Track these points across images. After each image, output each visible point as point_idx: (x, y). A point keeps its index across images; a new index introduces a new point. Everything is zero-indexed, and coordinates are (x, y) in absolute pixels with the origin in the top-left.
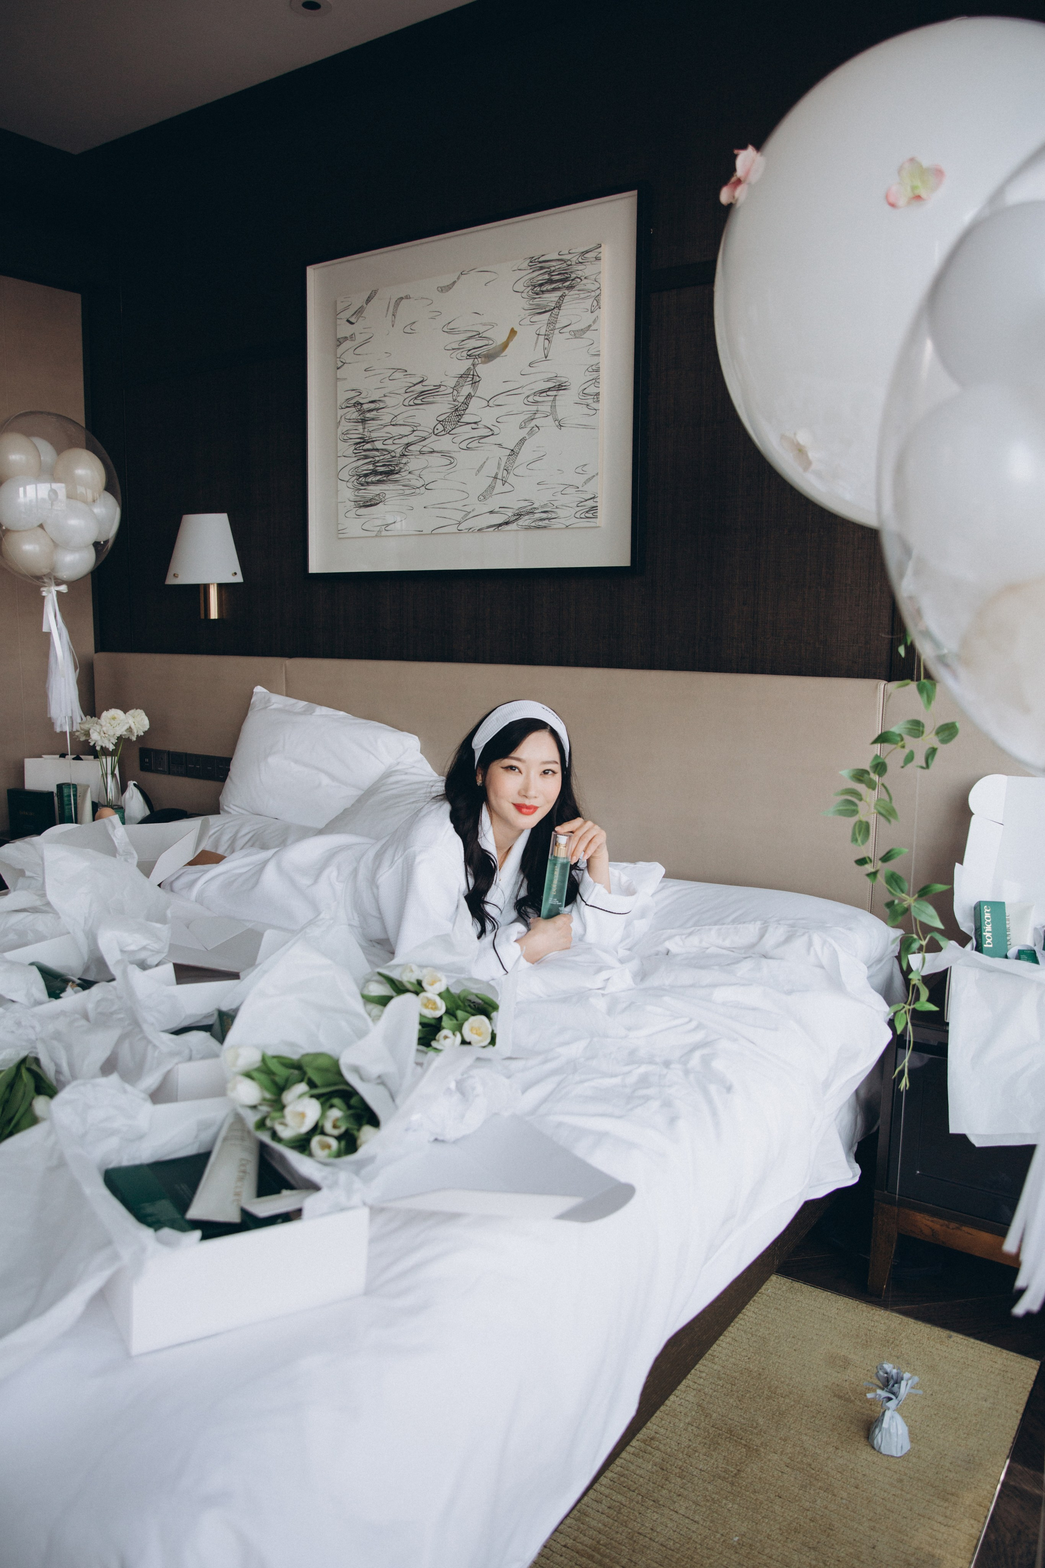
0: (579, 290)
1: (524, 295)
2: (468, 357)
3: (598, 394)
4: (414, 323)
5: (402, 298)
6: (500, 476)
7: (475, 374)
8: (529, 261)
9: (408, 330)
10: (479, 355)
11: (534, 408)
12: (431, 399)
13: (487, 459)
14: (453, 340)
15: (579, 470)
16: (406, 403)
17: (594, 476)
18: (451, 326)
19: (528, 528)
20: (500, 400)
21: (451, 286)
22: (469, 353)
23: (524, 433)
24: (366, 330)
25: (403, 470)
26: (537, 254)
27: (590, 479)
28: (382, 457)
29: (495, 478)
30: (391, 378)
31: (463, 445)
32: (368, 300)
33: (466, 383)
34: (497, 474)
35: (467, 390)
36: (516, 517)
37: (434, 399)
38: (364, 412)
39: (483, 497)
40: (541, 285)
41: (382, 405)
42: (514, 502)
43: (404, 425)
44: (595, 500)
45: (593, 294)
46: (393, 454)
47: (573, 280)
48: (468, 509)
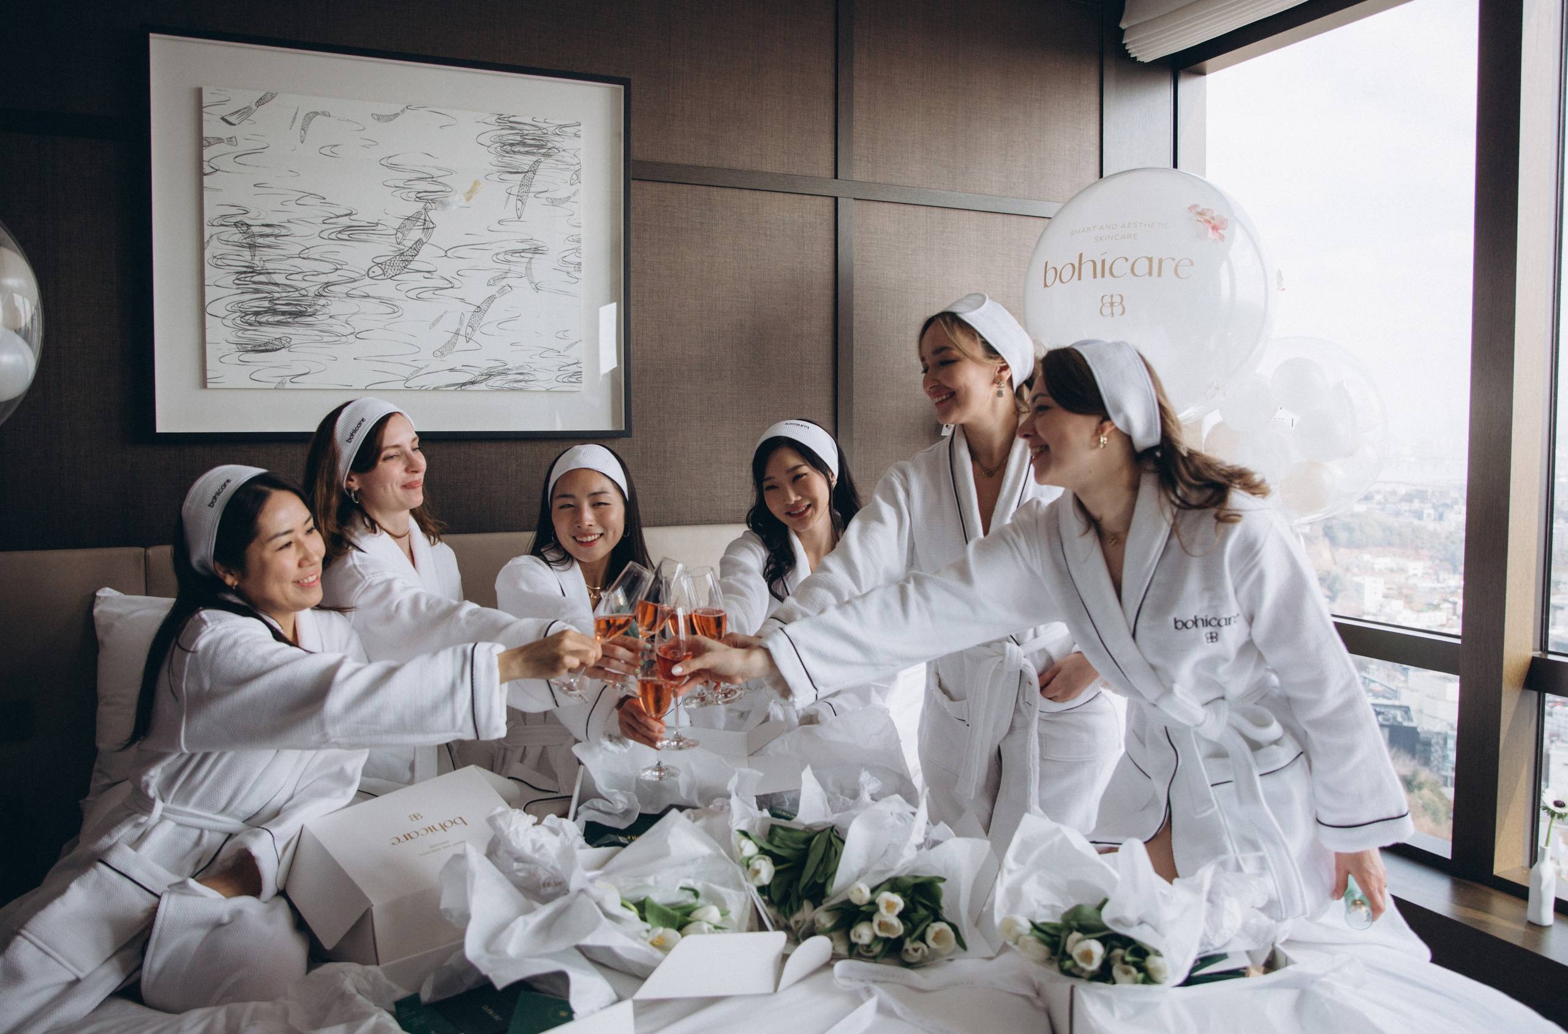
0: (556, 161)
1: (492, 150)
2: (417, 199)
3: (579, 264)
4: (337, 145)
5: (316, 113)
6: (462, 332)
7: (427, 219)
8: (497, 117)
9: (326, 151)
10: (432, 200)
11: (505, 267)
12: (364, 237)
13: (445, 313)
14: (398, 178)
15: (560, 335)
16: (325, 235)
17: (577, 342)
18: (391, 161)
19: (500, 390)
20: (461, 252)
21: (392, 117)
22: (419, 195)
23: (493, 290)
24: (256, 137)
25: (320, 313)
26: (506, 114)
27: (572, 345)
28: (284, 294)
29: (457, 333)
30: (298, 202)
31: (413, 294)
32: (260, 102)
33: (415, 227)
34: (458, 330)
35: (416, 234)
36: (485, 377)
37: (367, 238)
38: (253, 236)
39: (441, 352)
40: (512, 145)
41: (284, 232)
42: (482, 362)
43: (321, 260)
44: (579, 365)
45: (572, 167)
46: (304, 292)
47: (549, 149)
48: (420, 364)
